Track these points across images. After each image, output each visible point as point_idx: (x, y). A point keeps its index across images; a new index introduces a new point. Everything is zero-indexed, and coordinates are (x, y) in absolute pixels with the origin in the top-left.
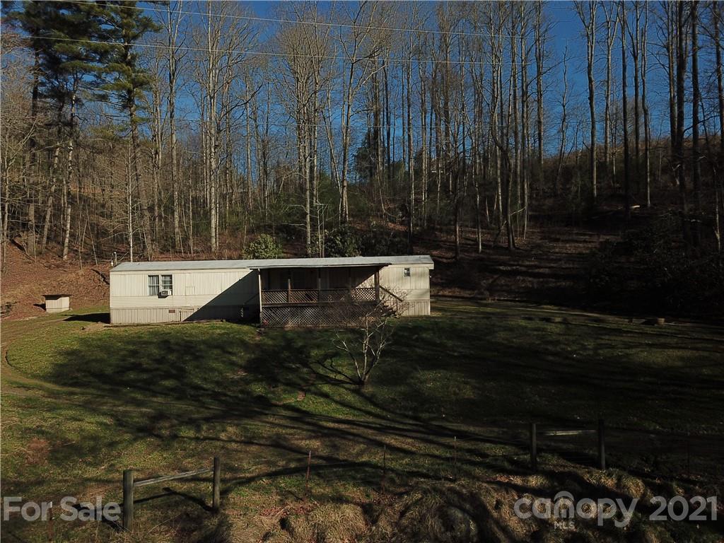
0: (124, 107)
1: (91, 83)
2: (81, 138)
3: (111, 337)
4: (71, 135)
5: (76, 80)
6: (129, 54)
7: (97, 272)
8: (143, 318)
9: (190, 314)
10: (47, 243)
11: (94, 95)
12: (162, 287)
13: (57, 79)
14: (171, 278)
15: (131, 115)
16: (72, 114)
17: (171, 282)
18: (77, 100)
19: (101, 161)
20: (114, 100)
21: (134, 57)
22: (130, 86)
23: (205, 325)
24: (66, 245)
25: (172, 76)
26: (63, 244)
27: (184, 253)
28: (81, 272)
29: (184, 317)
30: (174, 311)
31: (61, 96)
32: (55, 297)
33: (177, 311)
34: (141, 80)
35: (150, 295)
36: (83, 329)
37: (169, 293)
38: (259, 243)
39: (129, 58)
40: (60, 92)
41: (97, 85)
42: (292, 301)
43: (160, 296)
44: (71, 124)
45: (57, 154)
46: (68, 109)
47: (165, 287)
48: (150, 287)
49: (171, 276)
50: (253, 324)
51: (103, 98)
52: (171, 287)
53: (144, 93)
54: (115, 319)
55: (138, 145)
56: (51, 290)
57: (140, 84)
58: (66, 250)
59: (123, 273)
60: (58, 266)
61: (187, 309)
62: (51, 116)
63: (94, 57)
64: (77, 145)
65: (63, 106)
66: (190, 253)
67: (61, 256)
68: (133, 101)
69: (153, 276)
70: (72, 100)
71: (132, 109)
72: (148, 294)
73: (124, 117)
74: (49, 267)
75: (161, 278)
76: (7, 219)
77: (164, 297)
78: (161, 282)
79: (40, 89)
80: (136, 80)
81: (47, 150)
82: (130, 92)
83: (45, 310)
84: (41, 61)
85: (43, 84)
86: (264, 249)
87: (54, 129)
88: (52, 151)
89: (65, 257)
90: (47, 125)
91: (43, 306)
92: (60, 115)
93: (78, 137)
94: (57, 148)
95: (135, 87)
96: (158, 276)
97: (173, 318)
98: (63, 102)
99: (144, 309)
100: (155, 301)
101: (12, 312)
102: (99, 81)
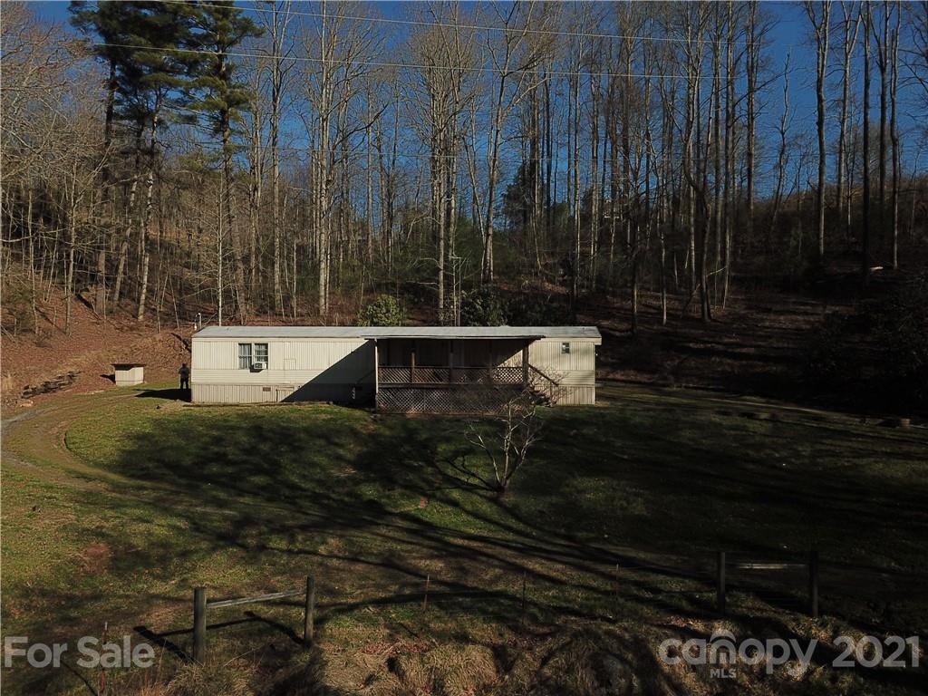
0: (216, 131)
1: (177, 101)
2: (164, 169)
3: (191, 418)
4: (151, 165)
5: (159, 97)
6: (224, 65)
7: (178, 337)
8: (232, 397)
9: (289, 393)
10: (119, 299)
11: (180, 116)
12: (255, 359)
13: (136, 96)
14: (267, 348)
15: (224, 141)
16: (153, 140)
17: (266, 353)
18: (160, 122)
19: (187, 198)
20: (204, 122)
21: (229, 69)
22: (224, 104)
23: (306, 407)
24: (142, 302)
25: (276, 93)
26: (139, 301)
27: (286, 316)
28: (159, 337)
29: (282, 397)
30: (269, 389)
31: (142, 117)
32: (127, 367)
33: (273, 389)
34: (237, 98)
35: (241, 368)
36: (158, 408)
37: (264, 366)
38: (379, 306)
39: (224, 69)
40: (139, 111)
41: (184, 104)
42: (417, 381)
43: (254, 369)
44: (151, 152)
45: (134, 189)
46: (149, 134)
47: (259, 359)
48: (240, 357)
49: (266, 345)
50: (367, 409)
51: (191, 120)
52: (266, 359)
53: (241, 113)
54: (197, 396)
55: (232, 180)
56: (122, 358)
57: (235, 102)
58: (142, 309)
59: (208, 339)
60: (131, 329)
61: (285, 386)
62: (129, 142)
63: (182, 69)
64: (159, 177)
65: (142, 130)
66: (293, 316)
67: (135, 316)
68: (227, 124)
69: (244, 344)
70: (154, 122)
71: (226, 133)
72: (238, 366)
73: (216, 145)
74: (122, 329)
75: (253, 346)
76: (71, 269)
77: (258, 371)
78: (253, 352)
79: (115, 108)
80: (232, 98)
81: (122, 184)
82: (223, 112)
83: (115, 382)
84: (118, 73)
85: (119, 102)
86: (384, 314)
87: (132, 159)
88: (128, 185)
89: (141, 317)
90: (123, 153)
91: (112, 378)
92: (138, 141)
93: (160, 169)
94: (134, 181)
95: (230, 106)
96: (250, 344)
97: (268, 397)
98: (143, 125)
99: (232, 385)
100: (247, 376)
101: (74, 384)
102: (186, 98)
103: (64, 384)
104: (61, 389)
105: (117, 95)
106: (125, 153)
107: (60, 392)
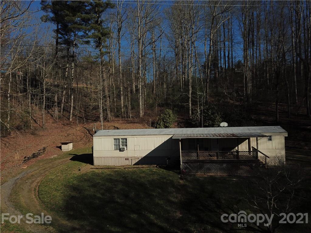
0: (97, 47)
1: (82, 36)
2: (78, 63)
3: (94, 174)
4: (73, 61)
5: (75, 35)
6: (99, 21)
7: (86, 128)
8: (111, 163)
9: (137, 161)
10: (63, 112)
11: (83, 41)
13: (67, 35)
14: (126, 140)
15: (100, 50)
16: (73, 51)
17: (126, 143)
18: (76, 44)
19: (86, 73)
20: (92, 44)
21: (101, 22)
22: (100, 35)
23: (145, 167)
24: (71, 113)
25: (119, 30)
26: (70, 113)
27: (127, 118)
28: (78, 129)
29: (134, 163)
30: (128, 159)
31: (69, 43)
32: (66, 144)
33: (130, 159)
34: (105, 33)
35: (115, 150)
36: (79, 170)
37: (126, 149)
38: (166, 114)
39: (99, 22)
40: (68, 41)
41: (85, 37)
43: (121, 150)
44: (73, 56)
45: (67, 70)
46: (73, 49)
47: (123, 145)
48: (115, 145)
49: (126, 139)
51: (88, 42)
52: (126, 146)
53: (106, 39)
54: (96, 162)
55: (104, 65)
56: (64, 138)
57: (104, 35)
58: (71, 116)
59: (100, 137)
60: (68, 124)
61: (135, 158)
62: (65, 53)
63: (83, 24)
64: (76, 65)
65: (69, 48)
67: (69, 119)
68: (101, 43)
69: (116, 139)
70: (73, 44)
71: (101, 47)
72: (114, 149)
73: (97, 51)
74: (64, 125)
75: (121, 140)
76: (44, 103)
77: (123, 151)
78: (121, 143)
79: (59, 40)
80: (103, 33)
81: (63, 69)
82: (100, 39)
83: (61, 150)
84: (60, 27)
85: (60, 38)
86: (168, 118)
87: (66, 59)
88: (65, 69)
89: (71, 119)
90: (62, 57)
91: (60, 147)
92: (68, 52)
93: (76, 63)
94: (67, 68)
95: (102, 37)
96: (119, 139)
97: (127, 163)
98: (70, 46)
99: (111, 157)
100: (118, 153)
101: (45, 152)
102: (85, 35)
103: (41, 153)
104: (40, 155)
105: (59, 35)
106: (63, 57)
107: (40, 156)
